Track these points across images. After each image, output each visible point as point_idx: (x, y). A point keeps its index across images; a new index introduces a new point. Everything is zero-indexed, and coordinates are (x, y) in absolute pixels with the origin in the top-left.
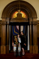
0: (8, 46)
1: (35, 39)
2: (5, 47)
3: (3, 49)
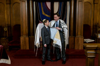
0: (32, 37)
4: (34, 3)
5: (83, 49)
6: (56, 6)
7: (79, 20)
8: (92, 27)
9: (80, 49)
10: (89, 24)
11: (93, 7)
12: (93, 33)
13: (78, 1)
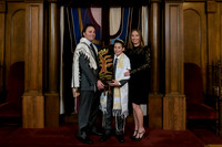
0: (53, 94)
2: (40, 99)
3: (35, 107)
4: (62, 9)
5: (185, 129)
6: (116, 16)
7: (174, 51)
8: (204, 71)
9: (178, 129)
11: (204, 22)
12: (208, 85)
13: (167, 5)
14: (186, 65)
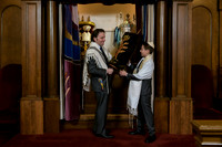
1: (182, 67)
2: (39, 104)
3: (33, 112)
5: (191, 133)
10: (206, 65)
11: (216, 20)
13: (175, 4)
14: (193, 67)
